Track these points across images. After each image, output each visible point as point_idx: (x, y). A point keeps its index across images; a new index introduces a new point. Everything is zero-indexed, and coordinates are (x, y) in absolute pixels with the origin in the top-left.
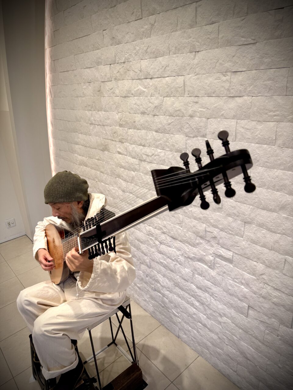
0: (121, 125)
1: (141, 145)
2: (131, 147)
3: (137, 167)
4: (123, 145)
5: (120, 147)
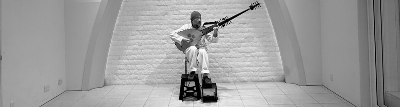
0: (177, 4)
1: (188, 9)
2: (182, 11)
3: (185, 18)
4: (178, 11)
5: (175, 12)
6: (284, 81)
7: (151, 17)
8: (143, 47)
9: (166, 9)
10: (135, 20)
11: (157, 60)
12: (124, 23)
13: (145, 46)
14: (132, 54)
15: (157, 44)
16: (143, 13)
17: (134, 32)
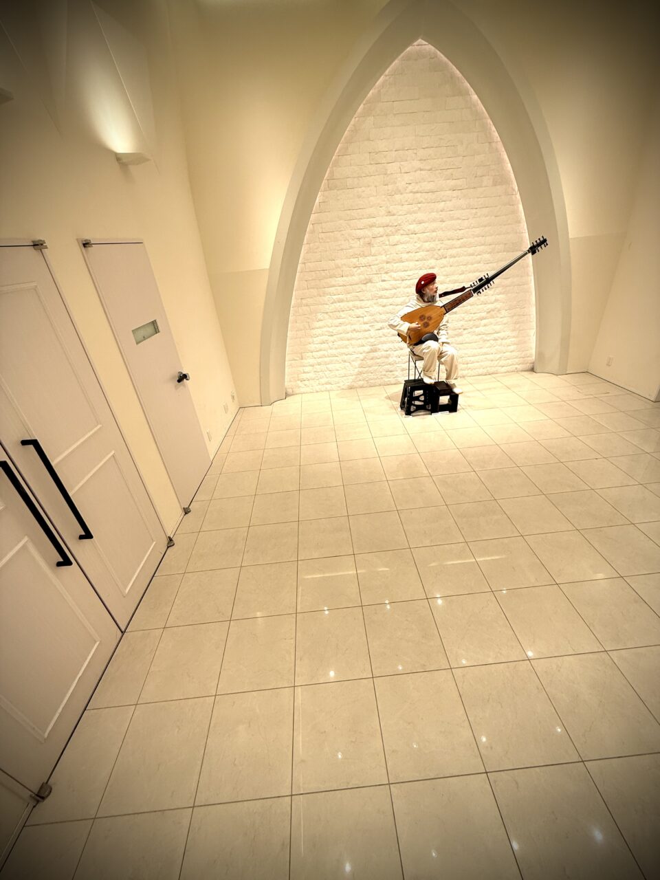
6: (532, 370)
7: (345, 287)
8: (335, 337)
9: (368, 273)
10: (321, 296)
11: (358, 356)
12: (304, 302)
13: (338, 336)
14: (321, 350)
15: (357, 331)
16: (333, 283)
17: (320, 316)
